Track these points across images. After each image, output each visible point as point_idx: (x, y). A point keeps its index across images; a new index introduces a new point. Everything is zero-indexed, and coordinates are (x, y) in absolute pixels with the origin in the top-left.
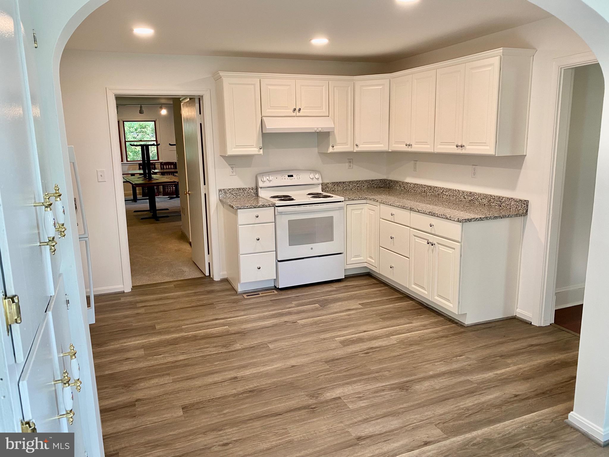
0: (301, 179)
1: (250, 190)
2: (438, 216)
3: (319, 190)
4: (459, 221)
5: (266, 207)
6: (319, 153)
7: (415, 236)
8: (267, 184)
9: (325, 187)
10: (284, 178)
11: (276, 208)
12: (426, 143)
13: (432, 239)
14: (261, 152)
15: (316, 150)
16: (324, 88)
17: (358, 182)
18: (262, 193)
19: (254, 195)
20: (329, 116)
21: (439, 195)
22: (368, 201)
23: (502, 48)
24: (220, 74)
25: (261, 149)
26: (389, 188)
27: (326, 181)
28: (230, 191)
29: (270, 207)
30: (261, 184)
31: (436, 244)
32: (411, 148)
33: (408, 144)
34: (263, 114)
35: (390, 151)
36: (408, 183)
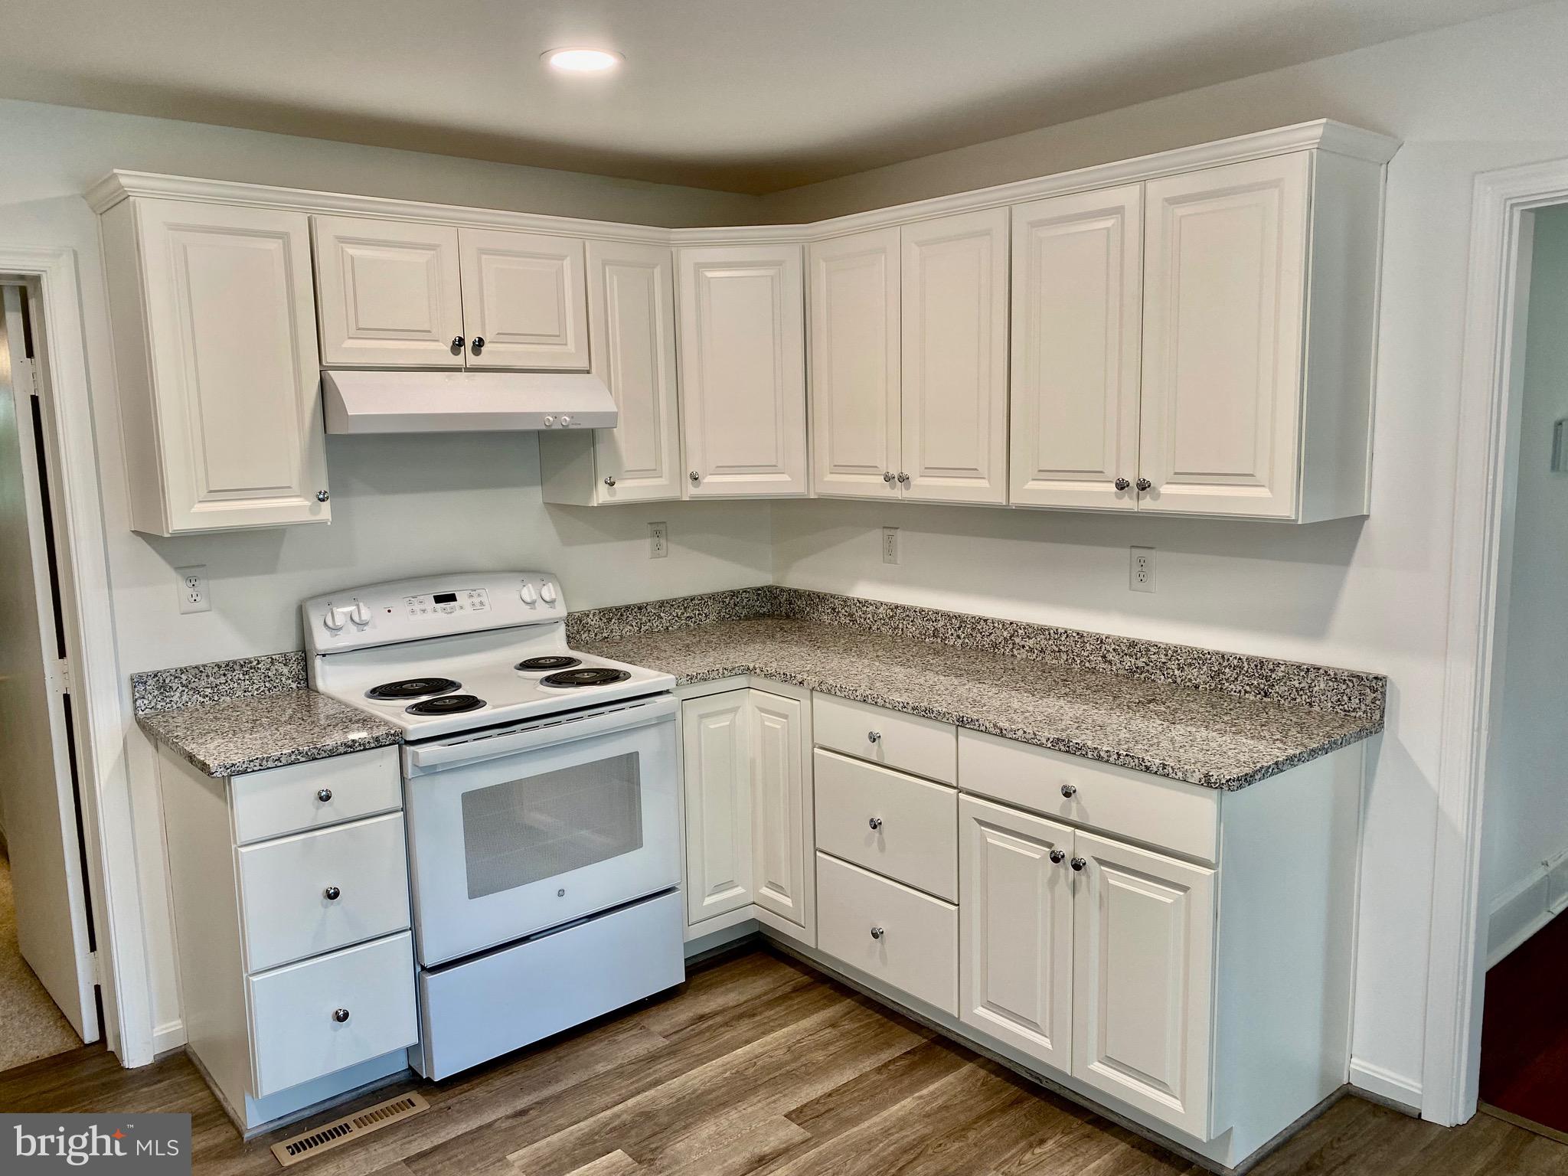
0: (487, 607)
1: (278, 666)
2: (1099, 758)
3: (556, 645)
4: (1207, 782)
5: (365, 749)
6: (544, 503)
7: (981, 823)
8: (350, 638)
9: (577, 628)
10: (417, 607)
11: (409, 749)
12: (972, 472)
13: (1065, 840)
14: (325, 511)
15: (534, 497)
16: (567, 263)
17: (687, 602)
18: (330, 679)
19: (294, 686)
20: (588, 372)
21: (995, 646)
22: (756, 681)
23: (1324, 120)
24: (123, 181)
25: (322, 500)
26: (788, 617)
27: (581, 606)
28: (184, 677)
29: (381, 746)
30: (322, 640)
31: (1092, 864)
32: (908, 487)
33: (894, 472)
34: (330, 358)
35: (812, 497)
36: (864, 603)
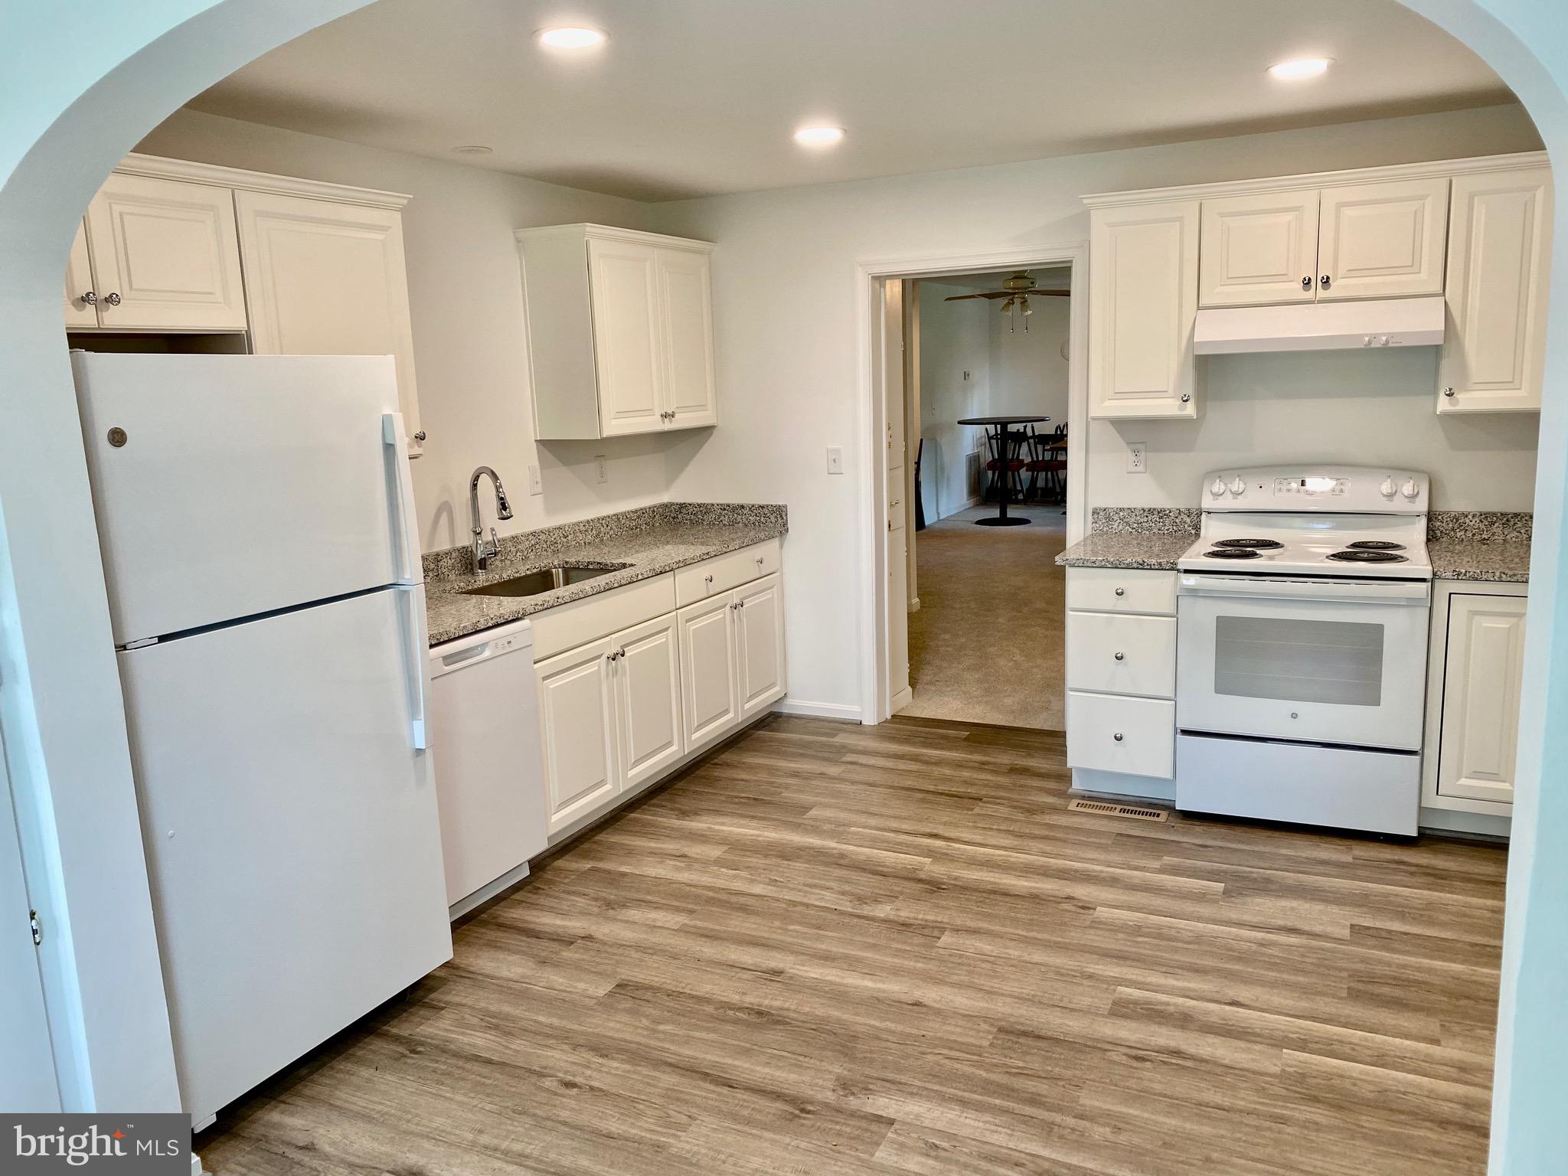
5: (1151, 569)
8: (1228, 503)
10: (1287, 488)
11: (1185, 575)
14: (1191, 409)
16: (1428, 201)
19: (1193, 532)
20: (1442, 295)
24: (1086, 201)
25: (1187, 401)
27: (1451, 507)
28: (1121, 514)
29: (1162, 569)
30: (1208, 502)
34: (1203, 303)
